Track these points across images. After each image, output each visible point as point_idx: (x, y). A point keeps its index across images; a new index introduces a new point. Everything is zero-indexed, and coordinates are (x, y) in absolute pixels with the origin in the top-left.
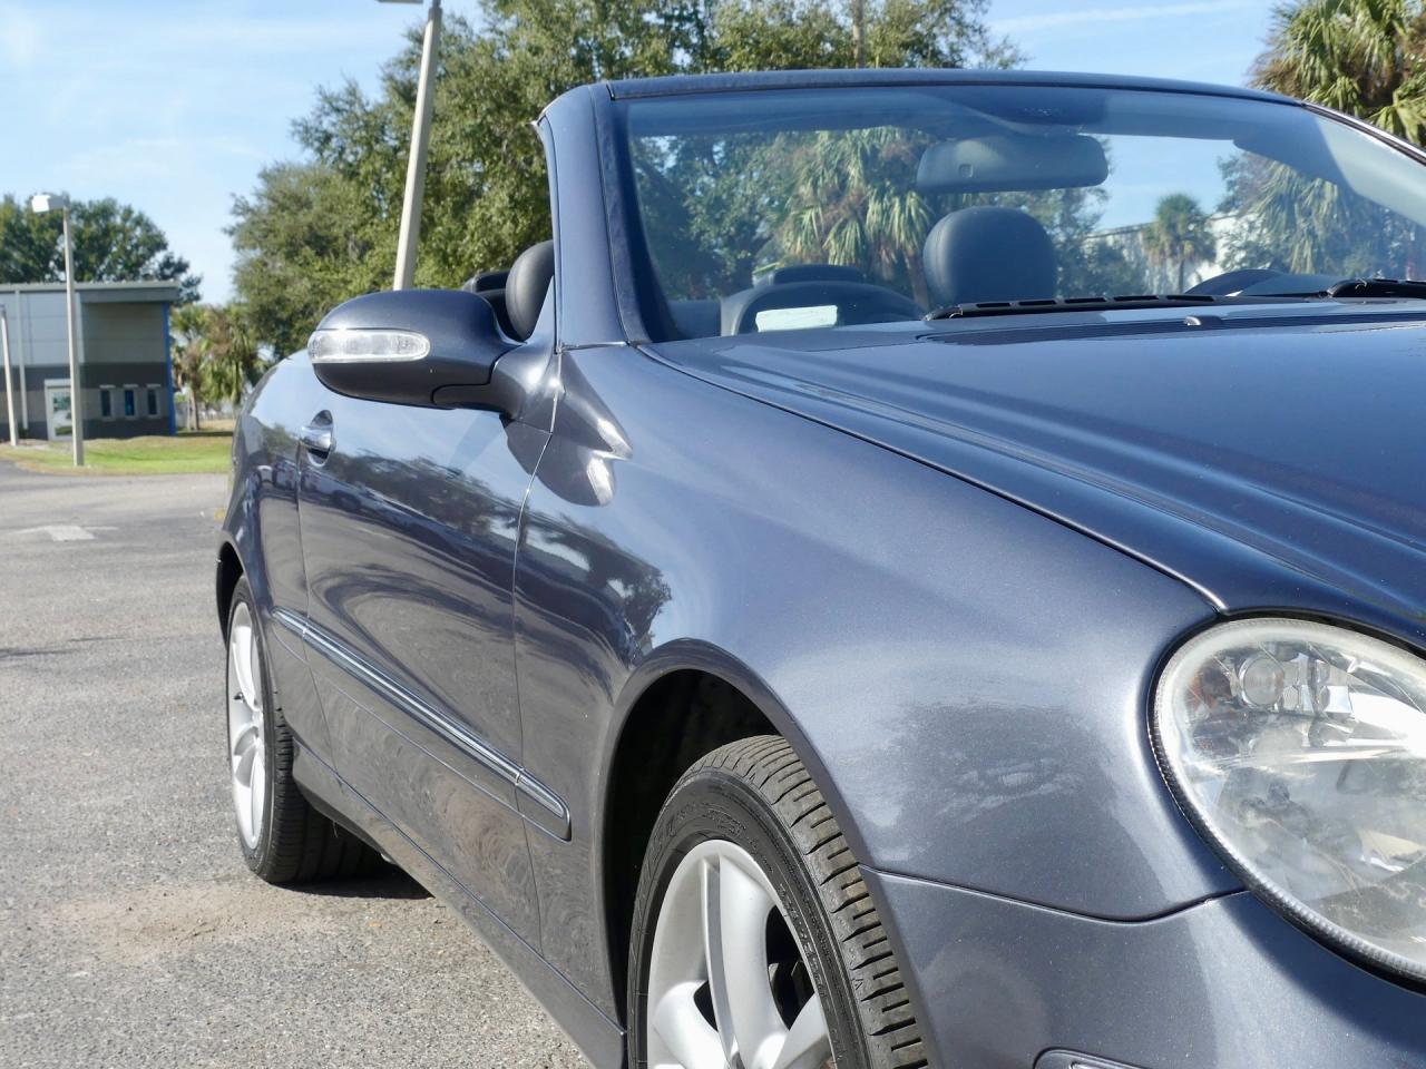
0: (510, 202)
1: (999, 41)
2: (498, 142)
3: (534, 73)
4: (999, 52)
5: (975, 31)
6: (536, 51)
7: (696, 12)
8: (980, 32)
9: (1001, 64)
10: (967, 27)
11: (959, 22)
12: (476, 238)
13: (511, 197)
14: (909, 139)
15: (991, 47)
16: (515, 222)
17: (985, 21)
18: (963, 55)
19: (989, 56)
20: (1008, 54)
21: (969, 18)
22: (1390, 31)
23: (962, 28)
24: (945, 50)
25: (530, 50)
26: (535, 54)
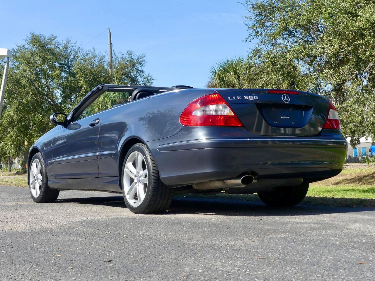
0: (17, 110)
1: (147, 75)
2: (14, 94)
3: (25, 77)
4: (147, 77)
5: (141, 72)
6: (25, 71)
7: (68, 63)
8: (142, 72)
9: (147, 80)
10: (139, 71)
11: (137, 70)
12: (6, 119)
13: (17, 108)
14: (123, 98)
15: (145, 76)
16: (17, 115)
17: (143, 69)
18: (138, 78)
19: (144, 78)
20: (149, 78)
21: (140, 68)
22: (239, 78)
23: (138, 71)
24: (133, 76)
25: (24, 71)
26: (25, 72)
